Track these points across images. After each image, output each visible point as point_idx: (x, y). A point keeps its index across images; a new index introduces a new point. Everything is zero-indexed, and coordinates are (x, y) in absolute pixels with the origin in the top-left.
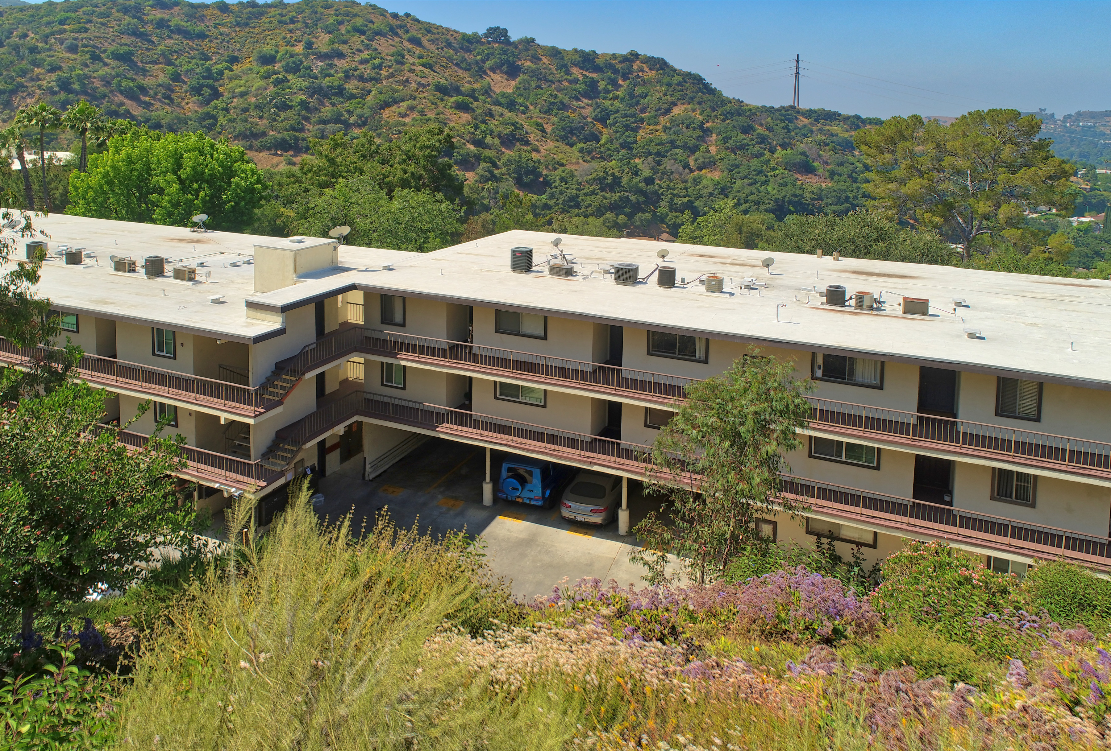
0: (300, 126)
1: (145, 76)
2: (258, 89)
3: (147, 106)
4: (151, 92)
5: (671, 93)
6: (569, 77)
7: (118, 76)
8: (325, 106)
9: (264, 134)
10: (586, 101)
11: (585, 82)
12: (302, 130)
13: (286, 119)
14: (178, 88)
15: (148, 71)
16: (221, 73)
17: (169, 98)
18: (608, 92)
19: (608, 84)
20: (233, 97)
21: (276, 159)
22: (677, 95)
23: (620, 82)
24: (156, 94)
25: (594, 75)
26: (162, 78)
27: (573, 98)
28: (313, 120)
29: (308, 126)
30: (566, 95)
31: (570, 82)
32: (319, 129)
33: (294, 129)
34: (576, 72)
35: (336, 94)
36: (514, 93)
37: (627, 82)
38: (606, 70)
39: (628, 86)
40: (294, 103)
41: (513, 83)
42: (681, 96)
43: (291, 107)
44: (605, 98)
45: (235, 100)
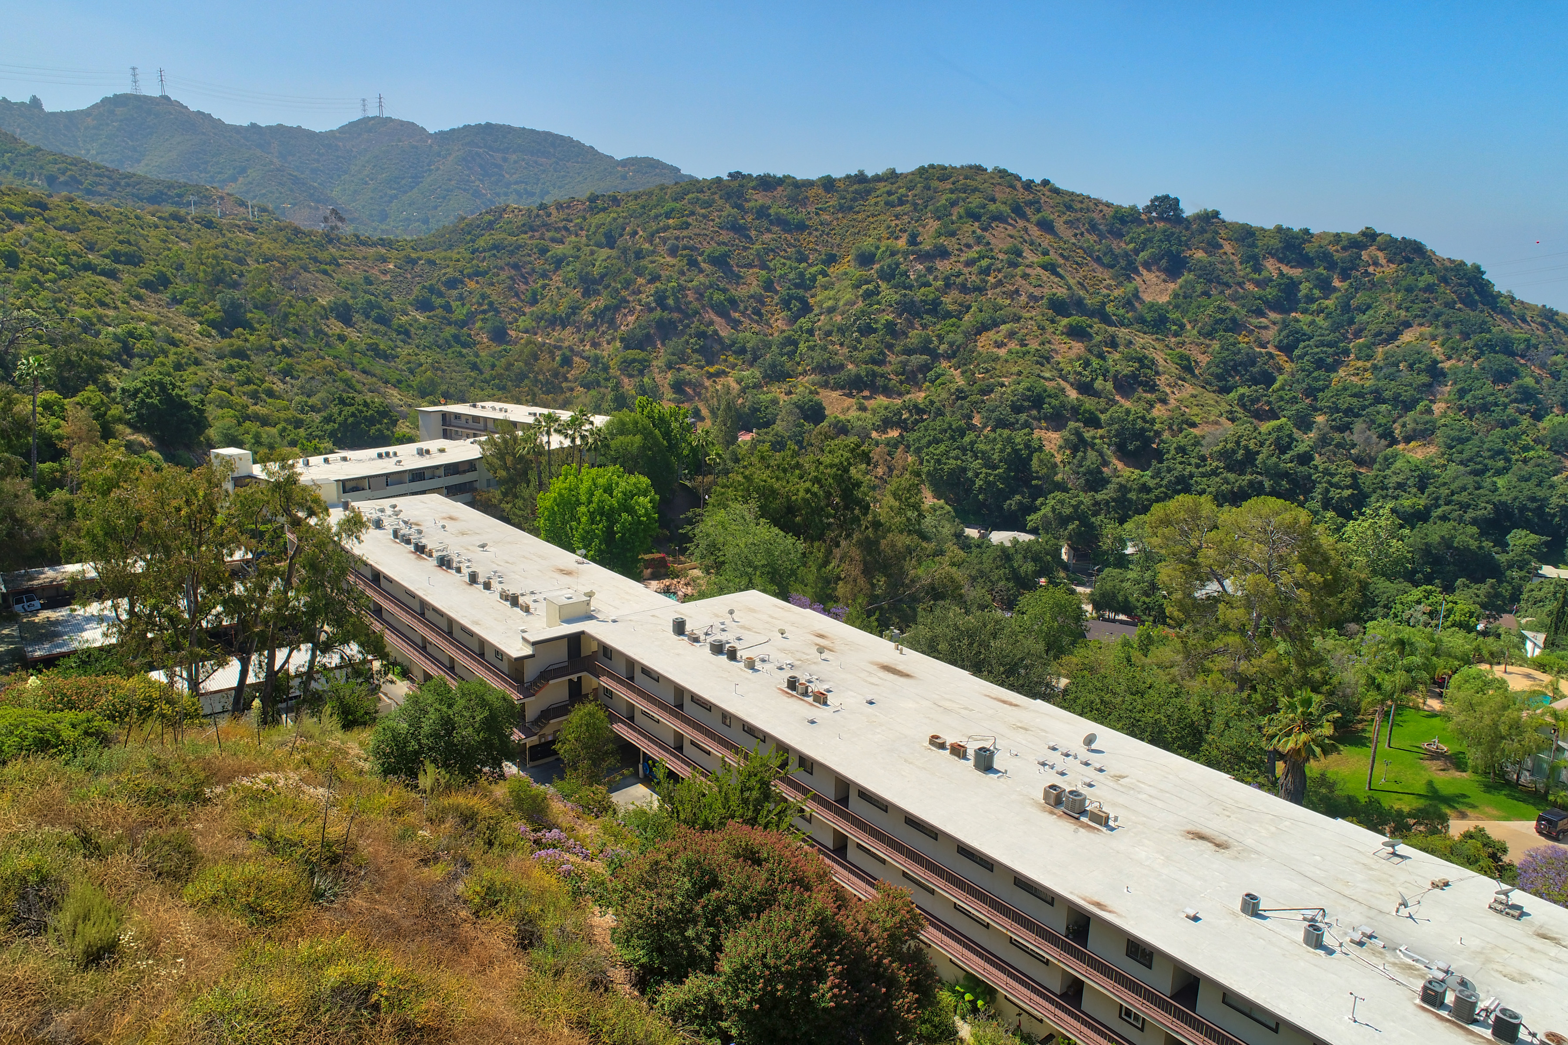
0: (881, 357)
1: (738, 284)
2: (845, 305)
3: (735, 324)
4: (742, 307)
5: (1409, 304)
6: (1256, 276)
7: (711, 286)
8: (914, 328)
9: (842, 366)
10: (1273, 316)
11: (1280, 284)
12: (881, 363)
13: (867, 347)
14: (769, 300)
15: (742, 278)
16: (814, 279)
17: (758, 312)
18: (1310, 299)
19: (1315, 287)
20: (821, 314)
21: (849, 401)
22: (1416, 309)
23: (1336, 283)
24: (746, 308)
25: (1296, 273)
26: (755, 288)
27: (1253, 312)
28: (897, 349)
29: (891, 358)
30: (1243, 306)
31: (1257, 284)
32: (901, 362)
33: (874, 362)
34: (1271, 267)
35: (928, 312)
36: (1169, 303)
37: (1345, 285)
38: (1317, 262)
39: (1347, 290)
40: (879, 326)
41: (1172, 286)
42: (1422, 310)
43: (875, 331)
44: (1304, 311)
45: (822, 317)
